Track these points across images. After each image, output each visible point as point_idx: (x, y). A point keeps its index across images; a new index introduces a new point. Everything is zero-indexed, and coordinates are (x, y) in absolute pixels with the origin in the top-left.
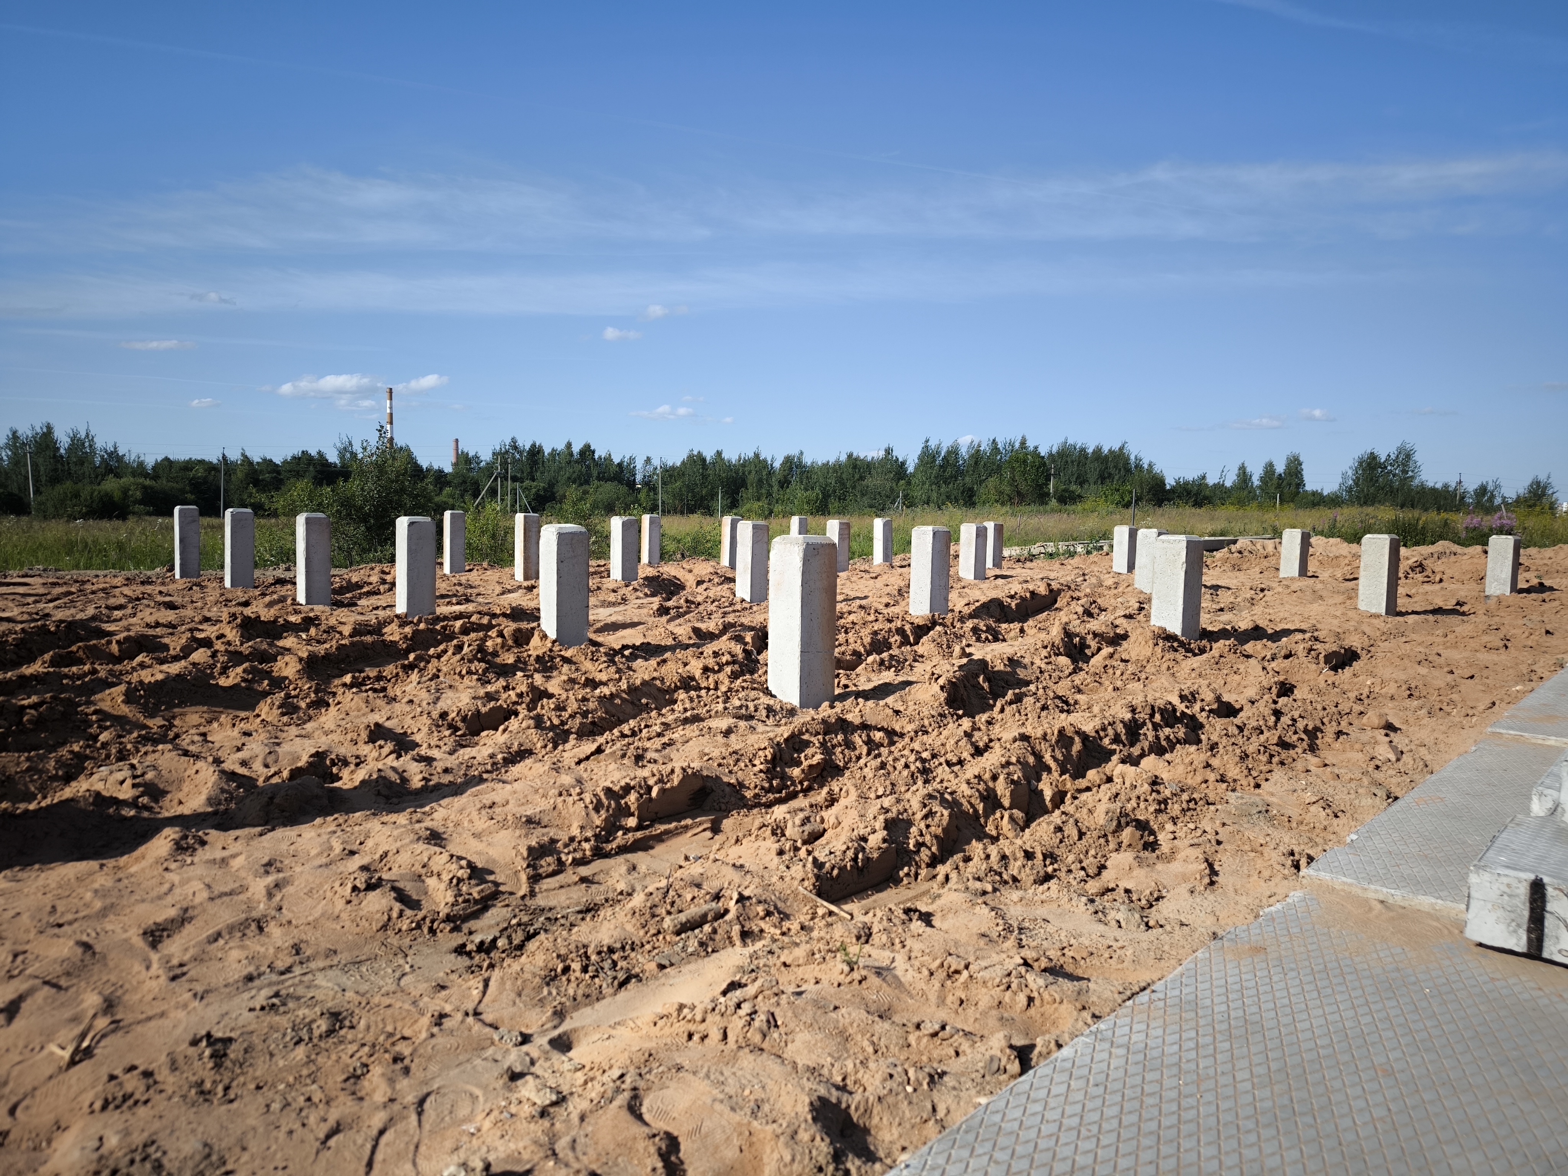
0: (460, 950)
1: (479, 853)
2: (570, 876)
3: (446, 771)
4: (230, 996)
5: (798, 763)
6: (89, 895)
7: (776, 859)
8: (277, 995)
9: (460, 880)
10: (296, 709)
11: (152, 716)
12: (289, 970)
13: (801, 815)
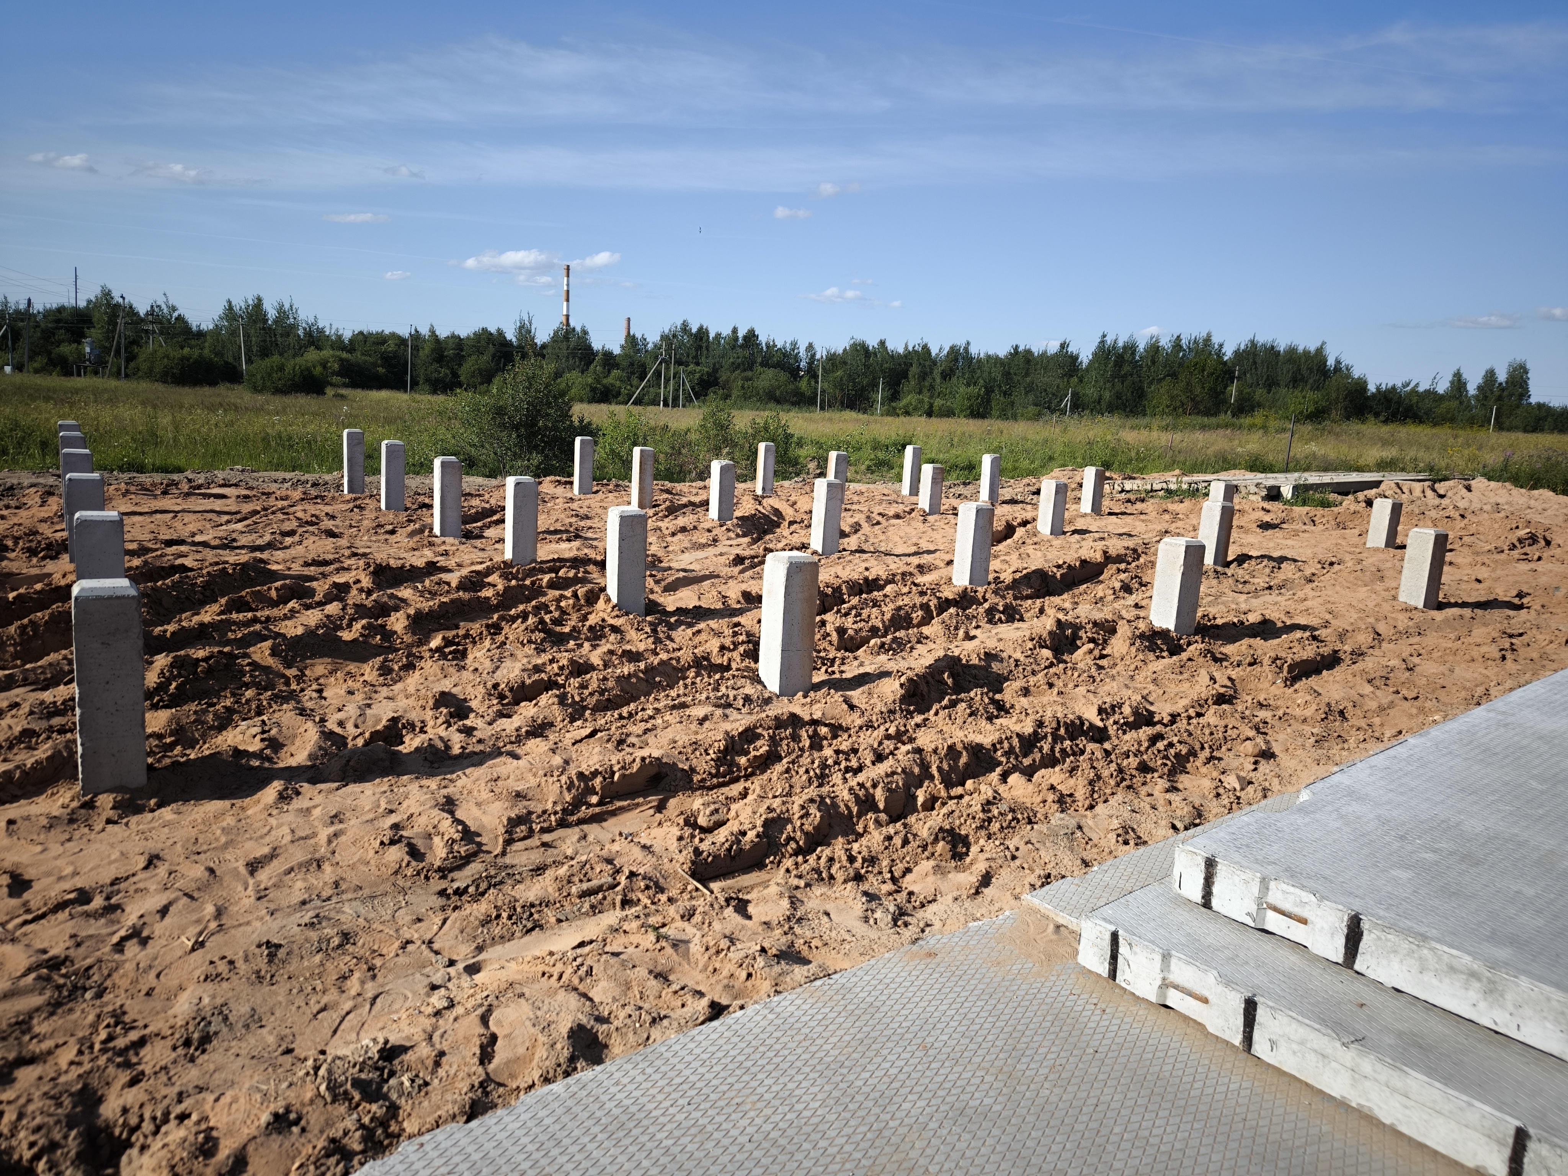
0: (442, 893)
1: (475, 819)
2: (535, 841)
3: (480, 741)
4: (289, 915)
5: (747, 753)
6: (219, 832)
7: (676, 844)
8: (317, 916)
9: (454, 841)
10: (390, 671)
11: (289, 667)
12: (329, 899)
13: (712, 807)
